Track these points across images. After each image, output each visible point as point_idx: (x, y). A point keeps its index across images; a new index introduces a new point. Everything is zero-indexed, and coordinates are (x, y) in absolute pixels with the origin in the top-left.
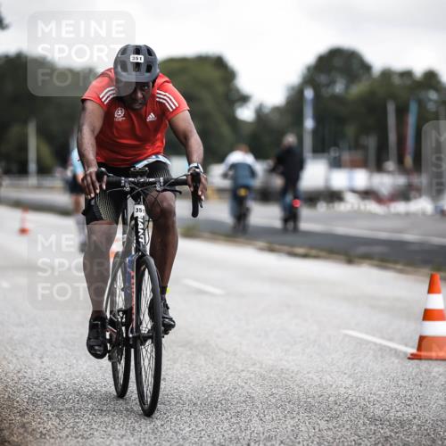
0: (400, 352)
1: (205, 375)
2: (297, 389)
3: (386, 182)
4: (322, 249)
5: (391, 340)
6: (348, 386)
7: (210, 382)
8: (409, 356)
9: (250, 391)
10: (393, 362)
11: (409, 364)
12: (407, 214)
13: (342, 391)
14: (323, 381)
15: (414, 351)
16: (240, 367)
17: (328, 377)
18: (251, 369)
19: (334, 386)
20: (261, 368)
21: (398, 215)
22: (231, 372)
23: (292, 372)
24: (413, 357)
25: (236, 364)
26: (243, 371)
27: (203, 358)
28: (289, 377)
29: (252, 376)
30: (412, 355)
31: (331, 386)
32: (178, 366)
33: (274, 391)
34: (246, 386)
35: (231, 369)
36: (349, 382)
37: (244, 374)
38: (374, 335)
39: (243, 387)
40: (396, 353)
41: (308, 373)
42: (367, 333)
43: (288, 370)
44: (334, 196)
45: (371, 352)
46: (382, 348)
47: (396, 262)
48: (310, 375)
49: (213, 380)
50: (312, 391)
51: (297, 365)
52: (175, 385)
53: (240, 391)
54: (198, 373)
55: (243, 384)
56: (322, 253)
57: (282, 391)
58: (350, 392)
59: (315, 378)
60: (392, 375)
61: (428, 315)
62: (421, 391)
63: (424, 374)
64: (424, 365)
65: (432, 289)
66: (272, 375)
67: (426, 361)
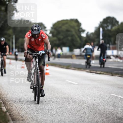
1: (72, 106)
2: (98, 110)
6: (112, 109)
9: (85, 110)
13: (110, 110)
14: (105, 108)
18: (85, 105)
20: (88, 104)
25: (81, 103)
26: (83, 105)
27: (72, 102)
28: (95, 107)
29: (85, 106)
31: (107, 109)
32: (65, 104)
33: (91, 111)
34: (84, 109)
35: (80, 105)
37: (83, 106)
38: (119, 95)
39: (83, 110)
41: (101, 105)
43: (95, 105)
45: (118, 100)
46: (121, 99)
48: (101, 106)
49: (74, 108)
50: (102, 111)
51: (98, 103)
52: (64, 109)
53: (82, 110)
54: (70, 106)
55: (83, 109)
56: (105, 73)
57: (94, 111)
58: (112, 111)
59: (103, 107)
66: (91, 106)
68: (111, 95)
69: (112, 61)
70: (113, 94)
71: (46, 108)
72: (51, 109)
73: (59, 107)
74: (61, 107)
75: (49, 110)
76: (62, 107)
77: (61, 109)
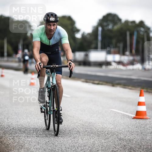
0: (130, 116)
2: (94, 129)
3: (126, 59)
4: (104, 82)
5: (127, 112)
8: (133, 118)
9: (79, 130)
10: (127, 120)
11: (133, 120)
12: (133, 70)
13: (110, 129)
14: (104, 126)
15: (135, 116)
16: (75, 122)
18: (79, 122)
19: (107, 128)
20: (83, 122)
21: (130, 70)
23: (93, 123)
24: (134, 118)
25: (74, 121)
26: (76, 123)
28: (92, 125)
29: (79, 125)
30: (134, 117)
31: (106, 128)
33: (87, 130)
35: (72, 122)
36: (112, 127)
38: (121, 111)
39: (76, 128)
40: (128, 117)
41: (99, 123)
42: (119, 110)
43: (91, 123)
44: (108, 64)
45: (120, 116)
46: (124, 115)
47: (129, 86)
48: (99, 124)
49: (66, 126)
50: (100, 130)
51: (95, 121)
53: (75, 130)
55: (76, 127)
57: (89, 130)
58: (113, 130)
59: (101, 125)
60: (127, 124)
61: (140, 104)
62: (137, 130)
63: (138, 124)
64: (138, 121)
65: (141, 95)
66: (86, 124)
67: (139, 120)
68: (111, 111)
69: (113, 69)
70: (114, 109)
71: (30, 126)
72: (37, 127)
75: (34, 130)
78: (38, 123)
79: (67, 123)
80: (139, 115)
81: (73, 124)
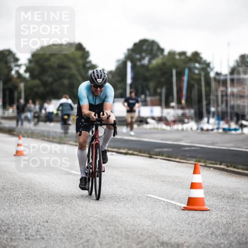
0: (178, 206)
1: (70, 219)
2: (120, 226)
3: (171, 113)
4: (135, 151)
5: (173, 199)
6: (149, 225)
7: (72, 223)
8: (182, 208)
9: (94, 228)
10: (174, 212)
11: (182, 213)
12: (183, 130)
13: (146, 228)
14: (135, 222)
15: (185, 206)
16: (89, 215)
17: (138, 220)
18: (96, 216)
19: (141, 225)
20: (101, 215)
21: (177, 130)
22: (84, 218)
23: (118, 217)
24: (185, 209)
26: (91, 217)
27: (69, 210)
28: (116, 220)
29: (96, 219)
30: (184, 208)
31: (139, 225)
32: (55, 214)
33: (108, 228)
34: (93, 225)
35: (84, 216)
36: (149, 223)
37: (91, 218)
38: (163, 197)
39: (90, 226)
40: (175, 206)
41: (127, 218)
42: (159, 196)
43: (116, 216)
44: (142, 121)
45: (162, 206)
46: (168, 204)
47: (176, 158)
48: (128, 219)
49: (74, 222)
50: (129, 228)
51: (121, 214)
52: (53, 225)
53: (89, 228)
54: (66, 218)
55: (91, 224)
56: (136, 153)
57: (112, 228)
58: (150, 228)
59: (131, 221)
60: (173, 219)
61: (194, 186)
62: (189, 228)
63: (191, 218)
64: (191, 213)
65: (195, 172)
66: (107, 219)
67: (192, 211)
68: (149, 197)
69: (150, 129)
70: (152, 194)
71: (16, 222)
72: (27, 224)
73: (42, 220)
74: (47, 222)
75: (22, 228)
76: (49, 221)
77: (46, 225)
78: (29, 217)
79: (76, 217)
80: (193, 204)
81: (85, 219)
